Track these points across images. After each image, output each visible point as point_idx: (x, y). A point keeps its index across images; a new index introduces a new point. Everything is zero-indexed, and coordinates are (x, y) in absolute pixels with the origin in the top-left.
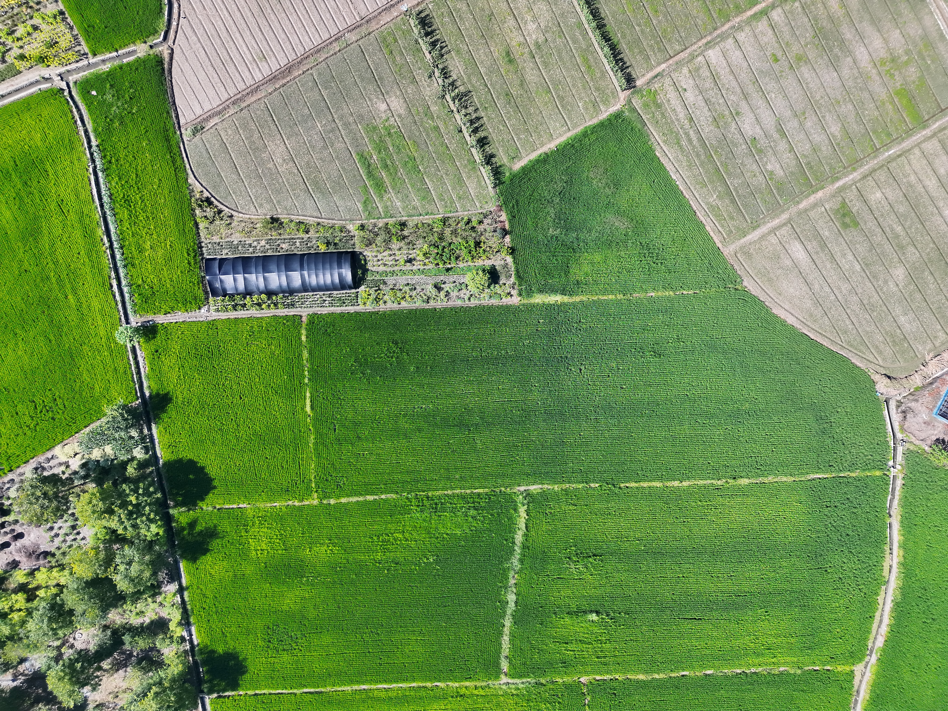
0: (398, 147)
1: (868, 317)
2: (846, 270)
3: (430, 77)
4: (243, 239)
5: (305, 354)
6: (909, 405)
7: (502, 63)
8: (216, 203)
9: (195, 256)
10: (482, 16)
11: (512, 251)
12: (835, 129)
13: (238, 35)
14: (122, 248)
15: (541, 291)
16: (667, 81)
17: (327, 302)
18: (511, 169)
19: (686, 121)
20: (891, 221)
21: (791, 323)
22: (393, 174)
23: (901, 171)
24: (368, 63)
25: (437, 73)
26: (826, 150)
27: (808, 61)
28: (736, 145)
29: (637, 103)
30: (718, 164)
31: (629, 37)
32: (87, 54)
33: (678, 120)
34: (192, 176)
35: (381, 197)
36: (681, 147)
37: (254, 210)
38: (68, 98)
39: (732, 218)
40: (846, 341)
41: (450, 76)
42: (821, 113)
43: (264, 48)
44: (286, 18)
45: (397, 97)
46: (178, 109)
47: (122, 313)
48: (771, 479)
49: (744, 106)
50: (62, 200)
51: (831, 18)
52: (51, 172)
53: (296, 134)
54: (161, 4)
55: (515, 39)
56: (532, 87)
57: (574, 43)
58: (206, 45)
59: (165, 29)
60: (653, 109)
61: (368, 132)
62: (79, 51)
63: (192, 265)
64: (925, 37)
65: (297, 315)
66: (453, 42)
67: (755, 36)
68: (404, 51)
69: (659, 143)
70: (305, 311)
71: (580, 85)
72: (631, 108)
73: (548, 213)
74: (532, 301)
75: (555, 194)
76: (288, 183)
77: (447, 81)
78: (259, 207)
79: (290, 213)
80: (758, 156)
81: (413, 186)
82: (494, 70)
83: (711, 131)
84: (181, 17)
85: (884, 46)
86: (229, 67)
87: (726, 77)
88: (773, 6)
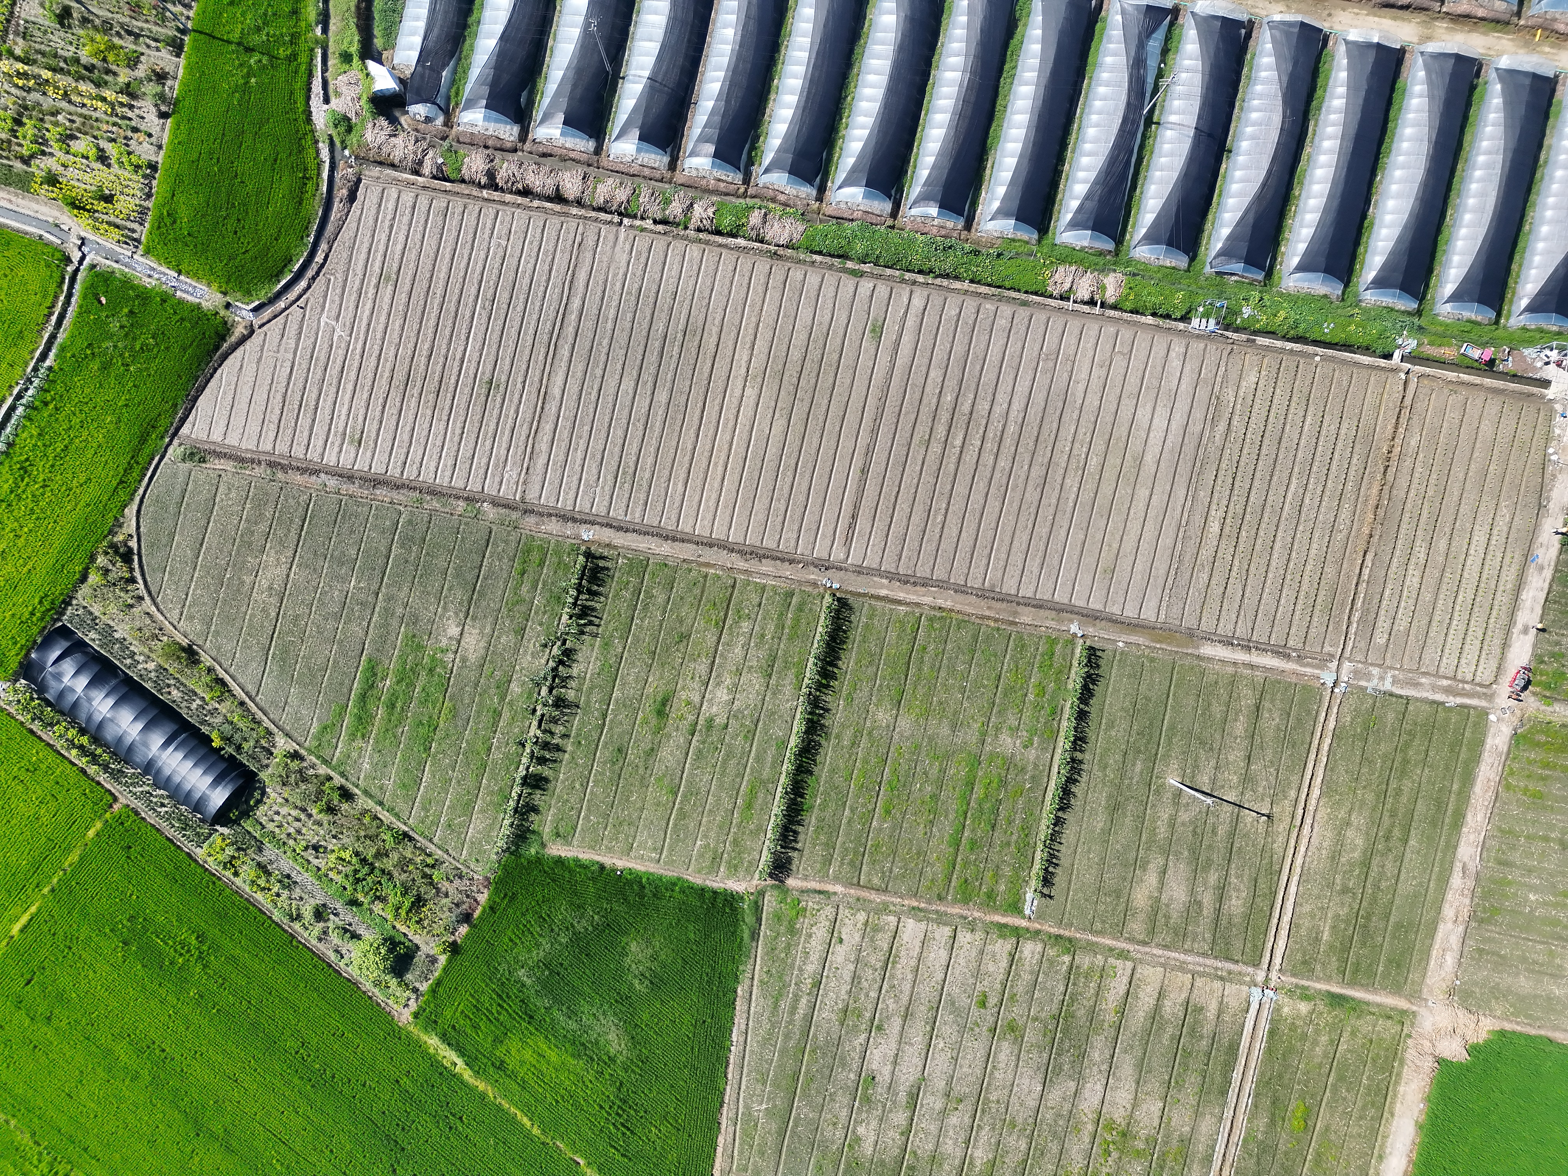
0: (428, 696)
3: (545, 646)
4: (129, 639)
5: (74, 857)
7: (647, 708)
8: (136, 564)
9: (49, 610)
10: (672, 629)
11: (454, 949)
12: (980, 1155)
13: (350, 387)
15: (445, 1036)
16: (829, 911)
17: (164, 809)
18: (543, 845)
19: (810, 980)
22: (393, 723)
24: (482, 561)
25: (556, 651)
27: (1019, 1041)
28: (843, 1065)
29: (770, 903)
30: (803, 1069)
31: (828, 814)
32: (139, 242)
33: (801, 970)
34: (135, 506)
35: (352, 737)
36: (776, 1006)
37: (177, 617)
38: (67, 277)
39: (762, 1153)
41: (570, 667)
42: (981, 1120)
43: (369, 431)
44: (428, 418)
45: (481, 633)
46: (194, 411)
49: (895, 1025)
51: (1092, 1013)
53: (315, 569)
54: (285, 266)
55: (689, 693)
56: (658, 769)
57: (758, 759)
58: (300, 364)
59: (264, 300)
60: (782, 929)
61: (406, 645)
62: (134, 231)
63: (34, 619)
64: (1186, 1142)
65: (112, 794)
66: (610, 628)
67: (982, 952)
68: (540, 586)
69: (753, 978)
70: (126, 798)
71: (718, 818)
72: (756, 903)
73: (538, 945)
74: (424, 1037)
75: (567, 929)
76: (250, 620)
77: (561, 668)
78: (186, 619)
79: (219, 659)
80: (860, 1103)
81: (404, 759)
82: (631, 706)
83: (829, 1021)
84: (298, 303)
85: (1129, 1107)
86: (304, 415)
87: (903, 970)
88: (1035, 935)
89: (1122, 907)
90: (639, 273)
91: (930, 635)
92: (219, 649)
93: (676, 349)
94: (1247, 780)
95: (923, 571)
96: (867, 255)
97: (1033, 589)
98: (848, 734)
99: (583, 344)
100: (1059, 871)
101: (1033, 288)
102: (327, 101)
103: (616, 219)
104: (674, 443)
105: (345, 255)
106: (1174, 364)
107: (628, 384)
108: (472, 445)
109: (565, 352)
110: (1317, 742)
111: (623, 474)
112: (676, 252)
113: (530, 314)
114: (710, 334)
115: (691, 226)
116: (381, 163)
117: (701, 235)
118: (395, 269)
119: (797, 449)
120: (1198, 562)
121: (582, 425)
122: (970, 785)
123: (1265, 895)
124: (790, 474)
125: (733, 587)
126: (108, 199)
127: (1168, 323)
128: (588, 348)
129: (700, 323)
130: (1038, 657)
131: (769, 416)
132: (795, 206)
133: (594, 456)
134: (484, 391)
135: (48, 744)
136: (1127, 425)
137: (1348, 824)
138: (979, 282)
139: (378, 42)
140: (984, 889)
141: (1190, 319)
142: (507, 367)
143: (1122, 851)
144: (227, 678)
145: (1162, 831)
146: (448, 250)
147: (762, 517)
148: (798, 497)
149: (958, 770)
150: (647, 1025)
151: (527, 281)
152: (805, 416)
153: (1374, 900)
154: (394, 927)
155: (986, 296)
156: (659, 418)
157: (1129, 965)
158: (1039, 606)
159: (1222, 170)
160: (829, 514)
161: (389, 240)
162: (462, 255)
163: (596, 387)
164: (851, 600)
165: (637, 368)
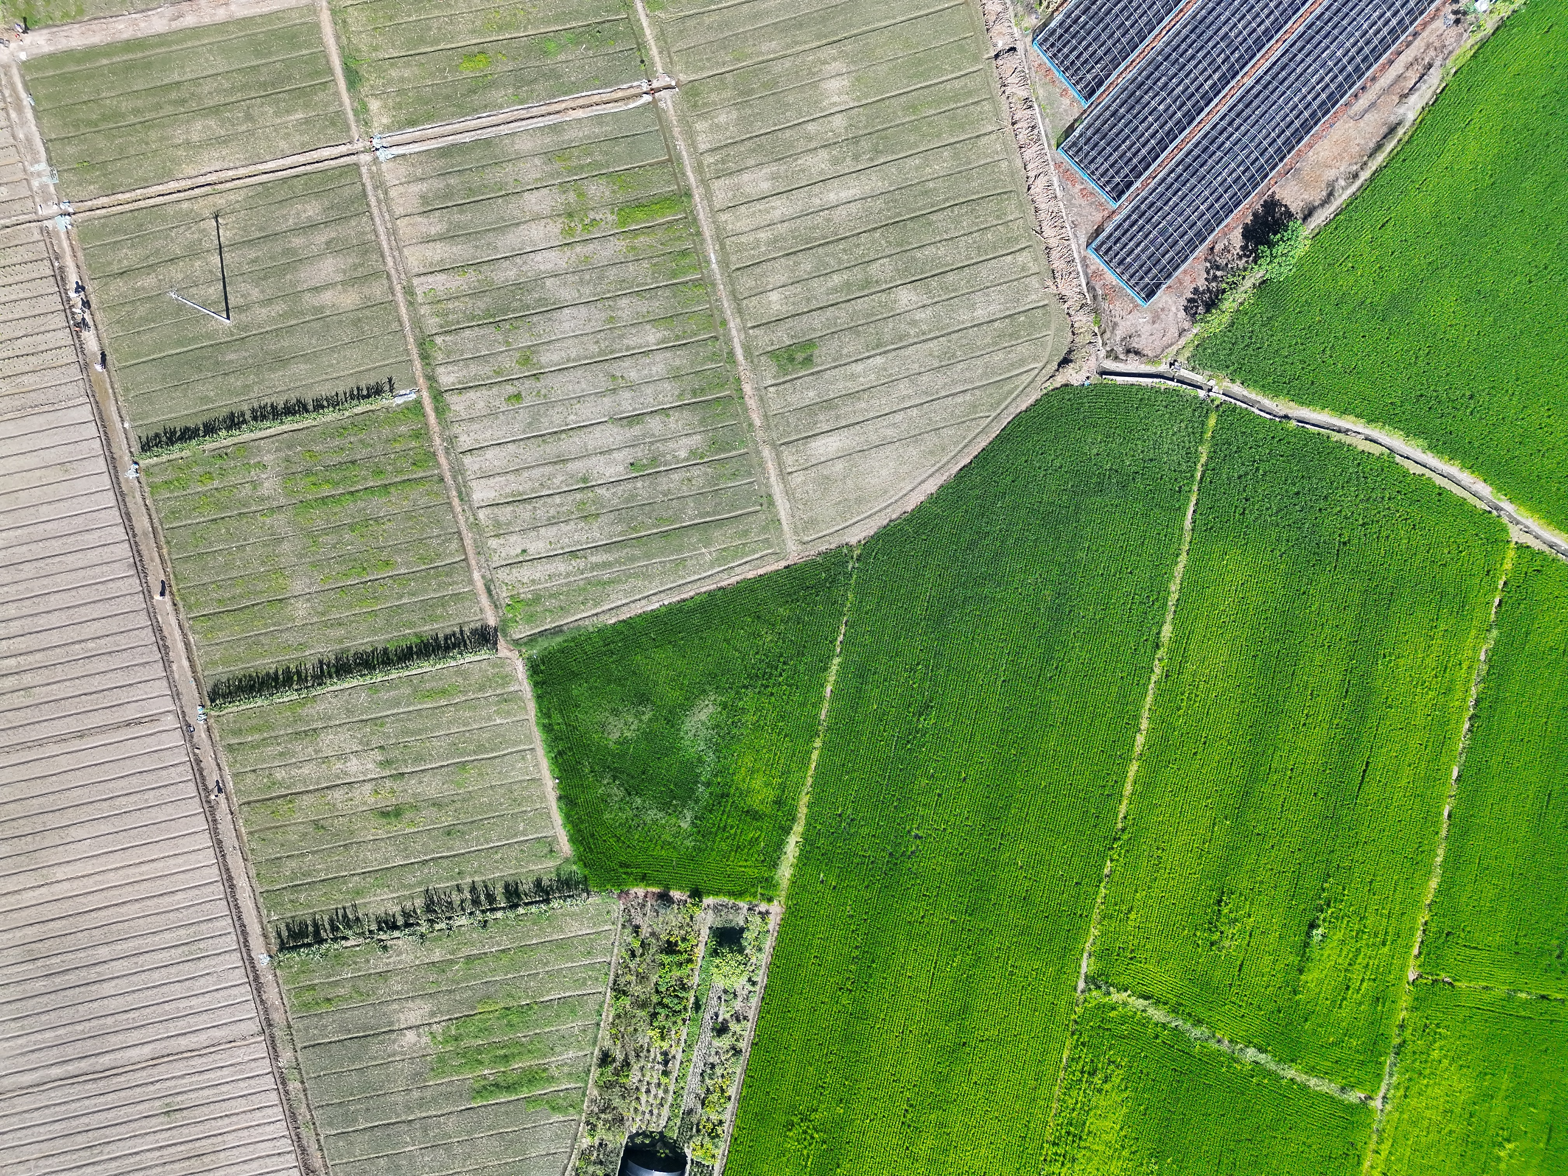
0: (480, 1031)
1: (960, 366)
2: (878, 379)
3: (385, 948)
6: (1118, 339)
7: (396, 828)
10: (314, 839)
11: (697, 894)
12: (652, 337)
15: (775, 865)
16: (502, 574)
18: (567, 860)
19: (572, 562)
20: (820, 289)
21: (936, 488)
22: (521, 1049)
23: (746, 250)
24: (335, 1042)
26: (680, 359)
27: (533, 349)
28: (633, 497)
29: (521, 631)
30: (655, 531)
31: (415, 617)
33: (568, 575)
35: (551, 1079)
36: (611, 582)
39: (746, 533)
40: (989, 411)
41: (394, 916)
42: (621, 350)
44: (228, 1153)
45: (401, 1010)
48: (1174, 587)
49: (576, 467)
51: (477, 293)
55: (365, 796)
56: (449, 790)
57: (398, 704)
60: (539, 609)
61: (443, 1072)
64: (548, 156)
66: (341, 897)
68: (332, 979)
69: (596, 614)
71: (467, 714)
72: (525, 644)
73: (655, 822)
74: (784, 883)
77: (399, 923)
80: (659, 466)
82: (402, 842)
83: (601, 528)
85: (543, 222)
87: (522, 484)
88: (431, 378)
89: (367, 312)
91: (205, 602)
93: (54, 960)
94: (193, 252)
95: (148, 636)
97: (115, 529)
98: (334, 633)
99: (90, 1046)
100: (363, 385)
104: (141, 921)
107: (108, 988)
108: (233, 1102)
110: (127, 206)
111: (192, 954)
113: (87, 1108)
119: (90, 806)
121: (166, 1012)
122: (323, 501)
123: (291, 188)
124: (117, 802)
125: (249, 803)
128: (92, 1041)
130: (176, 494)
131: (72, 846)
133: (188, 988)
134: (178, 1115)
137: (188, 143)
140: (413, 444)
142: (146, 1105)
145: (280, 307)
147: (170, 809)
148: (135, 783)
149: (318, 518)
151: (58, 1126)
152: (57, 813)
153: (244, 87)
154: (704, 957)
156: (124, 946)
157: (416, 281)
158: (127, 516)
160: (137, 747)
163: (125, 1016)
164: (207, 688)
165: (89, 988)
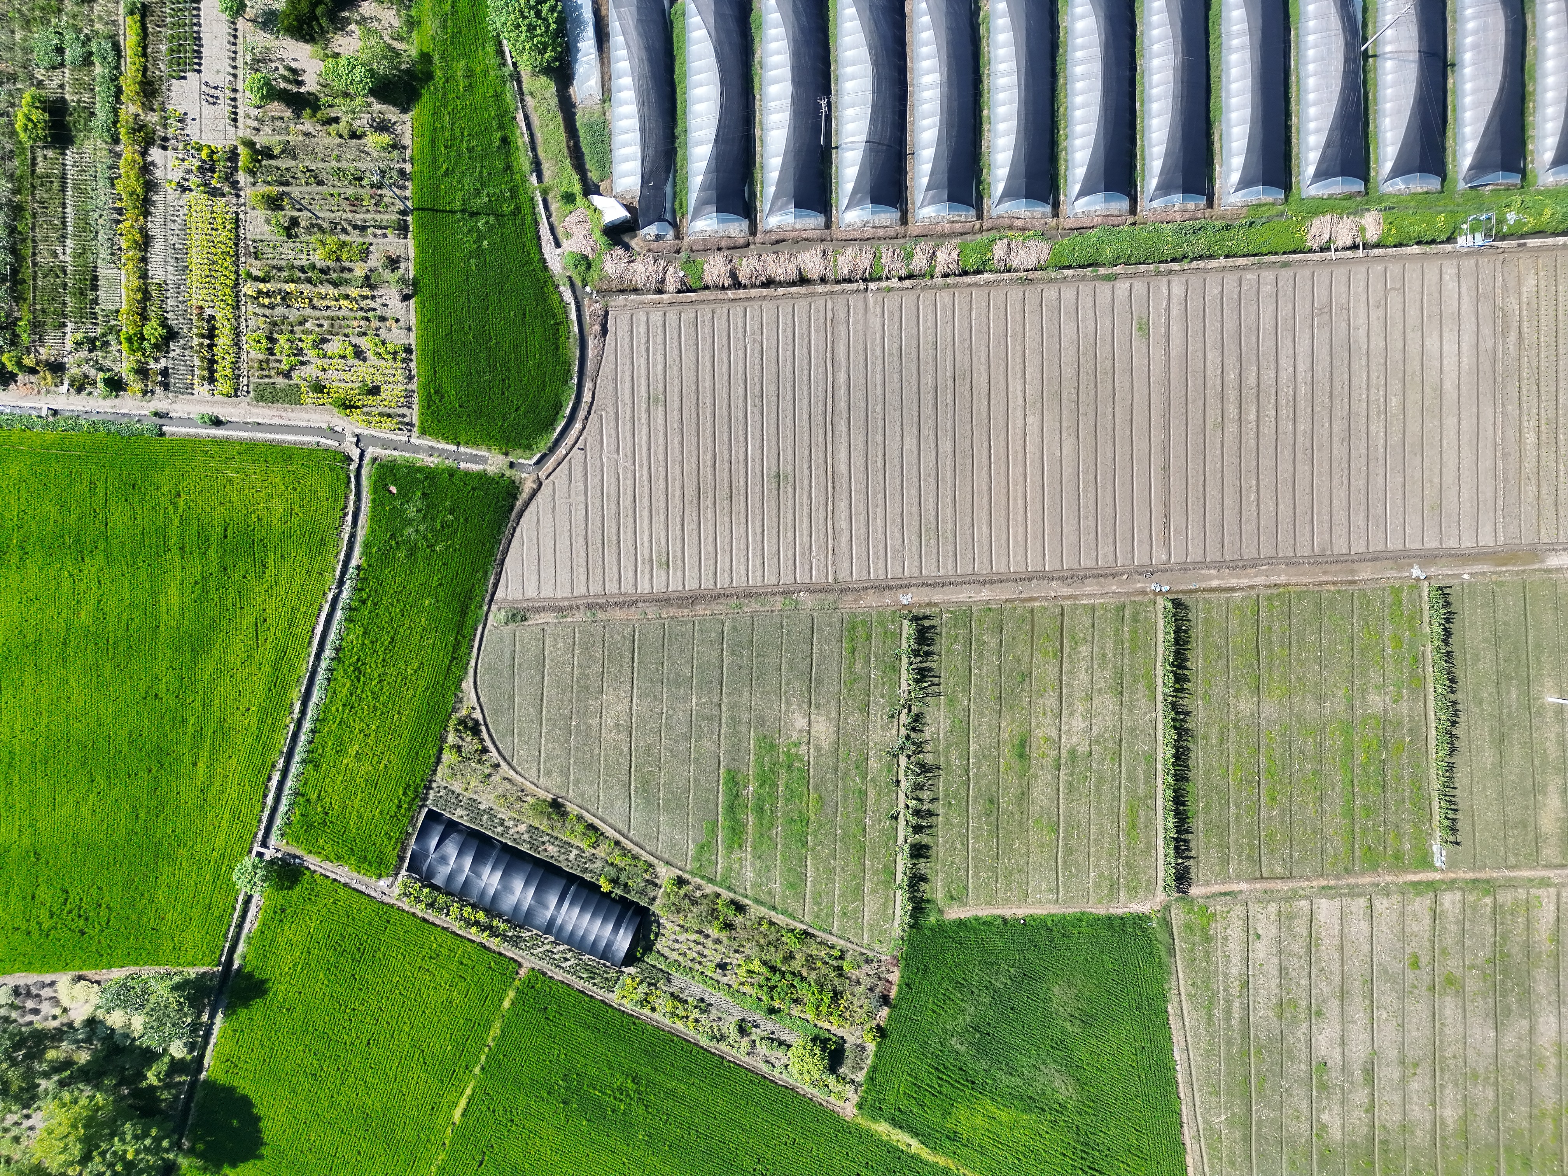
0: (792, 793)
3: (892, 716)
4: (496, 808)
5: (496, 1030)
7: (1008, 753)
8: (485, 734)
9: (414, 799)
10: (1012, 670)
11: (881, 1032)
12: (1450, 1114)
13: (646, 513)
14: (313, 731)
15: (893, 1120)
16: (1239, 910)
17: (568, 963)
18: (940, 911)
19: (1238, 983)
22: (765, 827)
24: (812, 649)
25: (904, 718)
26: (1421, 1137)
27: (1460, 992)
28: (1292, 1059)
29: (1177, 917)
30: (1253, 1072)
31: (1214, 815)
32: (412, 425)
33: (1225, 974)
34: (471, 679)
35: (730, 849)
36: (1210, 1016)
37: (535, 775)
38: (352, 476)
39: (1232, 1163)
41: (921, 731)
42: (1442, 1079)
44: (727, 526)
45: (828, 718)
46: (503, 574)
47: (263, 826)
49: (1333, 1007)
50: (265, 620)
51: (1528, 948)
52: (271, 571)
53: (655, 696)
54: (557, 413)
55: (1044, 728)
56: (1034, 810)
57: (1130, 779)
58: (593, 503)
59: (545, 451)
60: (1197, 939)
61: (760, 747)
62: (404, 416)
63: (403, 811)
65: (515, 961)
66: (951, 684)
67: (1402, 914)
68: (872, 659)
69: (1180, 994)
70: (530, 961)
71: (1105, 845)
73: (963, 1011)
74: (874, 1126)
75: (987, 988)
76: (605, 761)
77: (913, 735)
78: (545, 775)
79: (585, 805)
80: (1318, 1092)
81: (785, 860)
82: (991, 756)
83: (1266, 1018)
84: (577, 446)
86: (609, 551)
87: (1328, 951)
88: (1451, 885)
89: (1531, 836)
90: (896, 332)
91: (1272, 614)
92: (582, 795)
93: (950, 398)
95: (1249, 552)
96: (1118, 257)
97: (1364, 543)
98: (1214, 732)
99: (858, 415)
100: (1459, 816)
101: (1292, 247)
102: (558, 245)
103: (862, 286)
104: (969, 489)
105: (611, 388)
106: (1450, 286)
107: (910, 443)
108: (775, 541)
109: (842, 427)
111: (926, 531)
112: (927, 303)
113: (800, 400)
114: (980, 373)
115: (937, 273)
116: (623, 291)
117: (949, 280)
118: (661, 389)
119: (1093, 463)
120: (1523, 477)
121: (875, 494)
122: (1349, 752)
124: (1091, 489)
125: (1062, 614)
126: (375, 391)
127: (1434, 248)
128: (863, 418)
129: (967, 365)
130: (1386, 610)
131: (1057, 437)
132: (1033, 227)
133: (894, 521)
134: (774, 485)
135: (444, 928)
136: (1418, 358)
138: (1234, 256)
139: (593, 176)
140: (1390, 852)
141: (1455, 238)
142: (790, 457)
143: (1517, 780)
144: (597, 822)
145: (1553, 751)
146: (707, 358)
147: (1074, 538)
148: (1105, 510)
149: (1334, 741)
150: (1088, 1064)
151: (789, 368)
152: (1093, 429)
154: (816, 1025)
155: (1245, 268)
156: (948, 468)
157: (1552, 891)
158: (1375, 558)
159: (1450, 85)
160: (1140, 518)
161: (648, 363)
162: (721, 360)
163: (880, 454)
164: (1184, 598)
165: (915, 425)
